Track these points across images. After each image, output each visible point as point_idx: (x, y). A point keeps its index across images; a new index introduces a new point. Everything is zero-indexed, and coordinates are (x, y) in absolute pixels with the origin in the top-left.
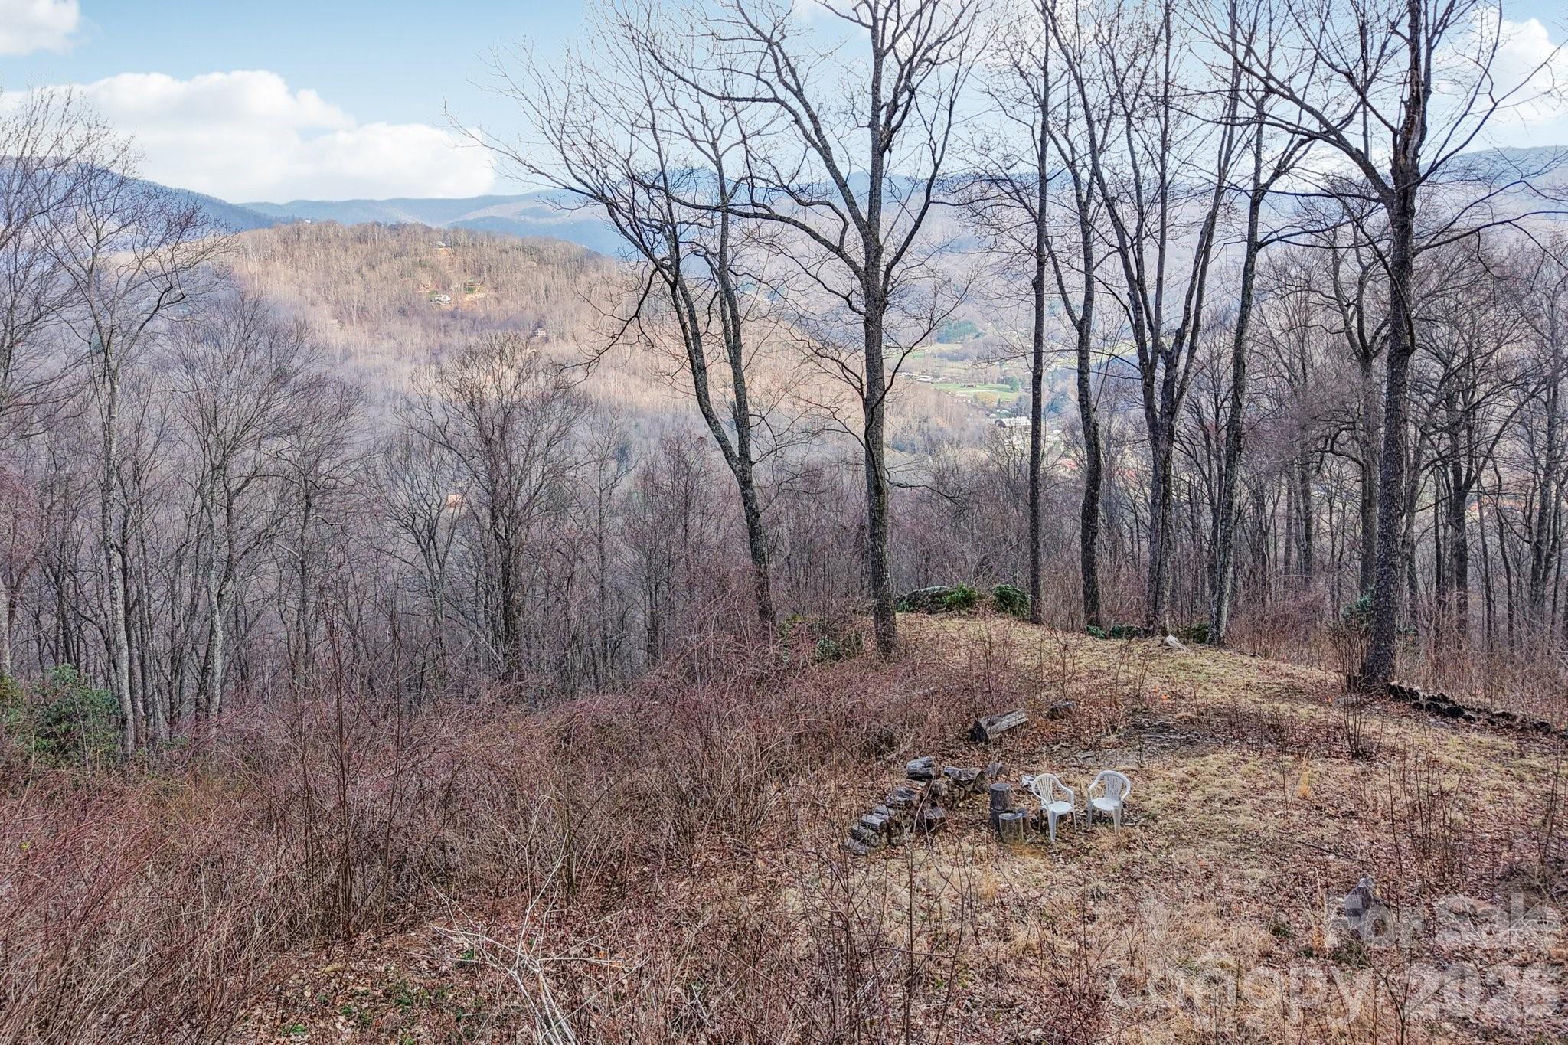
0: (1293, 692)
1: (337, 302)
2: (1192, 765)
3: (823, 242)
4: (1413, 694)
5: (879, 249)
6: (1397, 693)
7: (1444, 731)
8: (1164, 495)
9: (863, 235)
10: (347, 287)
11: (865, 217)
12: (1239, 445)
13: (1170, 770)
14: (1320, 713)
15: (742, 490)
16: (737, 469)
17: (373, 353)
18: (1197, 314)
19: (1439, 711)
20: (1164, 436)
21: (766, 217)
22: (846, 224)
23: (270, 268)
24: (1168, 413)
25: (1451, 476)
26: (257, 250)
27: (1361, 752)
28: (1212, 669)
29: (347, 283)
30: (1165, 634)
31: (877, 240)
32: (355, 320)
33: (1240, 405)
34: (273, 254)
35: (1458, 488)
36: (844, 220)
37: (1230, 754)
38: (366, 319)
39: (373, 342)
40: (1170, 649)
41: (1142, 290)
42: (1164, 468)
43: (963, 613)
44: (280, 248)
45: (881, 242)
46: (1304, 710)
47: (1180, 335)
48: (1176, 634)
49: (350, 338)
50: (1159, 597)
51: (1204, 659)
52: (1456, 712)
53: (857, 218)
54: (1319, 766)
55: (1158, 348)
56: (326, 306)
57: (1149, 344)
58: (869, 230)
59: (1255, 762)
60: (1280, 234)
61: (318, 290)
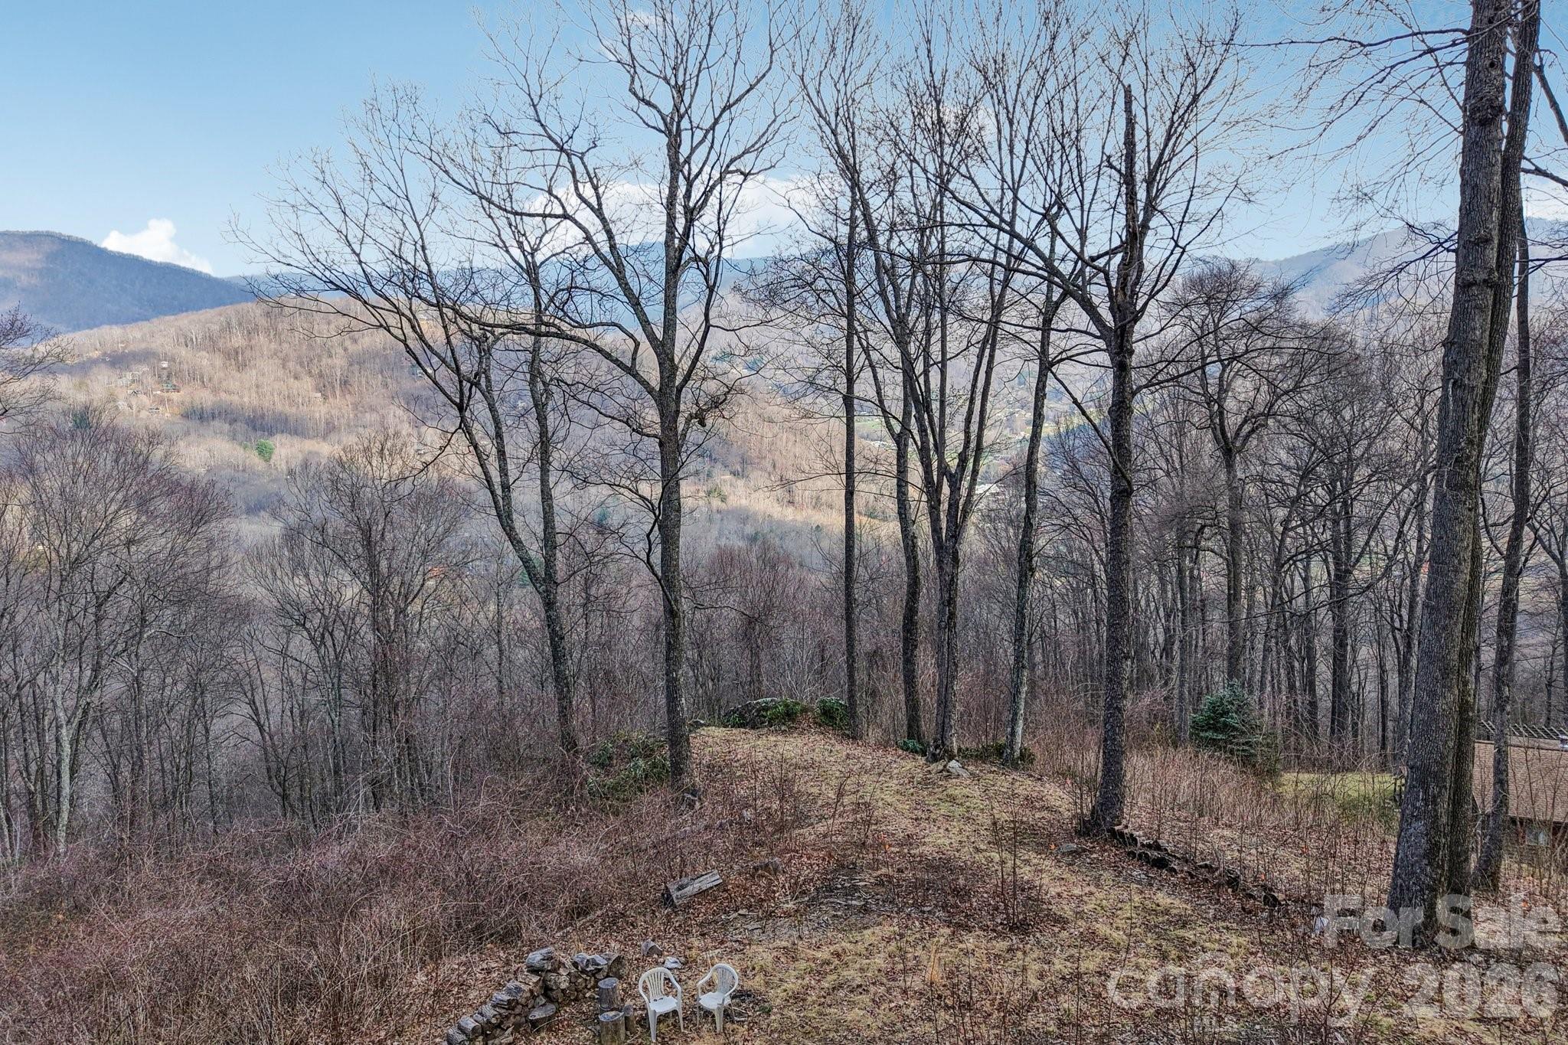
1: (321, 375)
2: (846, 941)
3: (616, 361)
4: (1132, 841)
5: (674, 368)
6: (1116, 840)
8: (949, 618)
9: (658, 355)
10: (329, 361)
11: (659, 335)
12: (1031, 566)
13: (821, 948)
15: (546, 611)
16: (541, 590)
17: (356, 426)
18: (980, 437)
19: (1146, 862)
20: (948, 559)
22: (637, 345)
23: (253, 342)
24: (952, 537)
26: (240, 324)
29: (330, 356)
30: (951, 758)
31: (672, 360)
32: (338, 392)
33: (1031, 524)
34: (256, 329)
36: (635, 340)
37: (892, 926)
38: (350, 393)
39: (356, 415)
41: (928, 409)
42: (949, 591)
43: (783, 728)
44: (263, 322)
45: (676, 360)
47: (963, 459)
49: (333, 412)
50: (947, 721)
52: (1163, 863)
53: (651, 337)
55: (944, 470)
56: (309, 379)
57: (935, 465)
58: (664, 350)
60: (1070, 354)
61: (301, 364)
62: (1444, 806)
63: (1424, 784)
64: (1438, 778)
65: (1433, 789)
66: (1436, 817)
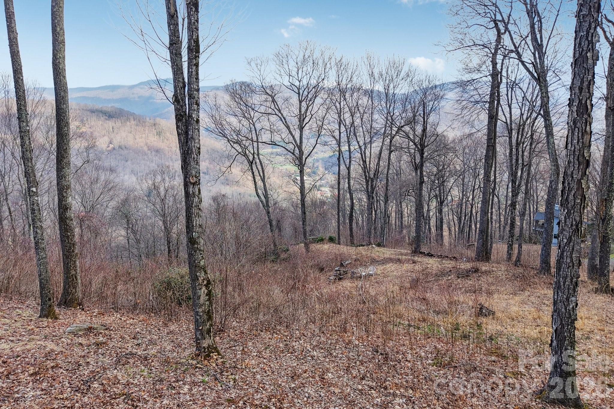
0: (402, 254)
2: (384, 266)
3: (289, 151)
4: (424, 253)
5: (303, 154)
6: (421, 253)
7: (430, 259)
8: (371, 212)
9: (299, 150)
11: (299, 144)
12: (388, 199)
13: (381, 268)
14: (407, 257)
18: (378, 169)
19: (429, 256)
20: (371, 198)
21: (274, 145)
22: (295, 147)
24: (372, 193)
25: (439, 199)
27: (414, 262)
28: (384, 251)
30: (372, 245)
31: (302, 151)
33: (387, 189)
35: (441, 203)
37: (391, 264)
40: (374, 248)
41: (366, 164)
42: (371, 206)
43: (321, 243)
45: (304, 152)
46: (404, 257)
47: (375, 174)
48: (374, 244)
50: (370, 236)
51: (382, 249)
52: (432, 255)
54: (407, 265)
55: (369, 178)
58: (300, 147)
59: (395, 265)
62: (485, 237)
63: (482, 233)
64: (484, 232)
65: (483, 234)
66: (484, 239)
